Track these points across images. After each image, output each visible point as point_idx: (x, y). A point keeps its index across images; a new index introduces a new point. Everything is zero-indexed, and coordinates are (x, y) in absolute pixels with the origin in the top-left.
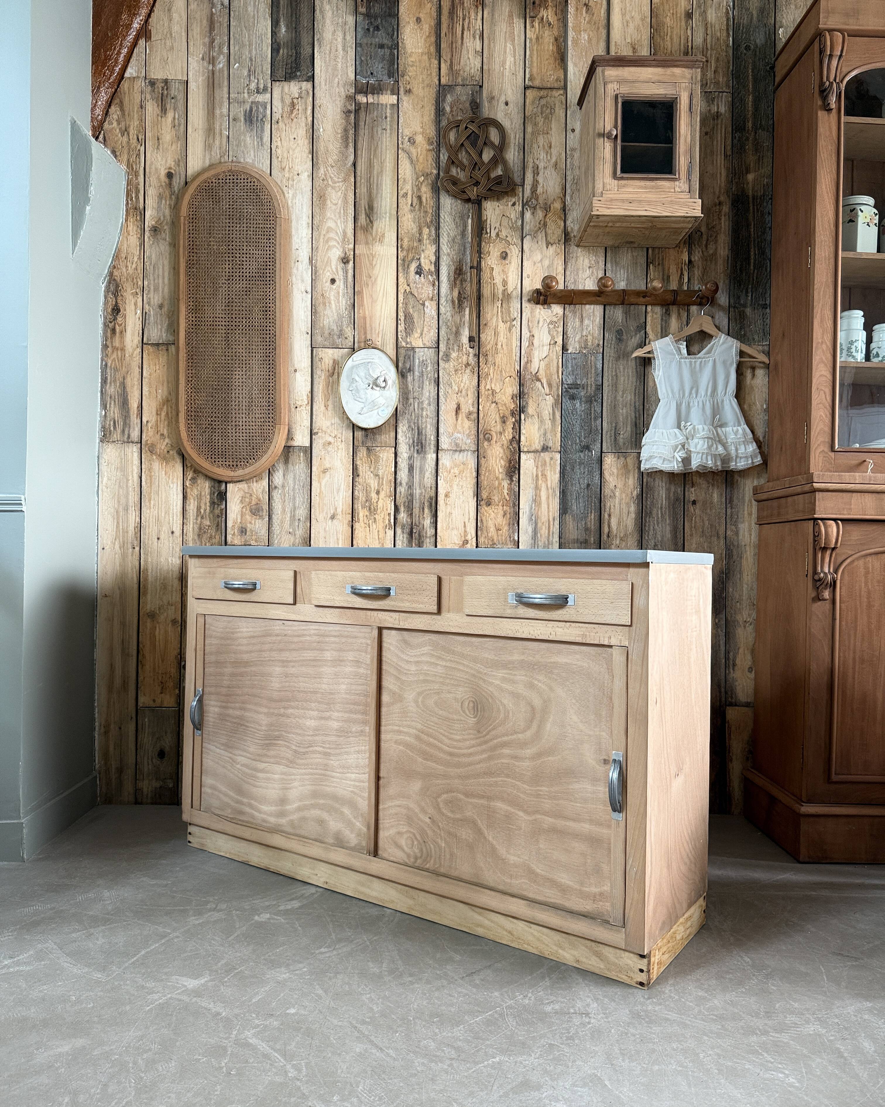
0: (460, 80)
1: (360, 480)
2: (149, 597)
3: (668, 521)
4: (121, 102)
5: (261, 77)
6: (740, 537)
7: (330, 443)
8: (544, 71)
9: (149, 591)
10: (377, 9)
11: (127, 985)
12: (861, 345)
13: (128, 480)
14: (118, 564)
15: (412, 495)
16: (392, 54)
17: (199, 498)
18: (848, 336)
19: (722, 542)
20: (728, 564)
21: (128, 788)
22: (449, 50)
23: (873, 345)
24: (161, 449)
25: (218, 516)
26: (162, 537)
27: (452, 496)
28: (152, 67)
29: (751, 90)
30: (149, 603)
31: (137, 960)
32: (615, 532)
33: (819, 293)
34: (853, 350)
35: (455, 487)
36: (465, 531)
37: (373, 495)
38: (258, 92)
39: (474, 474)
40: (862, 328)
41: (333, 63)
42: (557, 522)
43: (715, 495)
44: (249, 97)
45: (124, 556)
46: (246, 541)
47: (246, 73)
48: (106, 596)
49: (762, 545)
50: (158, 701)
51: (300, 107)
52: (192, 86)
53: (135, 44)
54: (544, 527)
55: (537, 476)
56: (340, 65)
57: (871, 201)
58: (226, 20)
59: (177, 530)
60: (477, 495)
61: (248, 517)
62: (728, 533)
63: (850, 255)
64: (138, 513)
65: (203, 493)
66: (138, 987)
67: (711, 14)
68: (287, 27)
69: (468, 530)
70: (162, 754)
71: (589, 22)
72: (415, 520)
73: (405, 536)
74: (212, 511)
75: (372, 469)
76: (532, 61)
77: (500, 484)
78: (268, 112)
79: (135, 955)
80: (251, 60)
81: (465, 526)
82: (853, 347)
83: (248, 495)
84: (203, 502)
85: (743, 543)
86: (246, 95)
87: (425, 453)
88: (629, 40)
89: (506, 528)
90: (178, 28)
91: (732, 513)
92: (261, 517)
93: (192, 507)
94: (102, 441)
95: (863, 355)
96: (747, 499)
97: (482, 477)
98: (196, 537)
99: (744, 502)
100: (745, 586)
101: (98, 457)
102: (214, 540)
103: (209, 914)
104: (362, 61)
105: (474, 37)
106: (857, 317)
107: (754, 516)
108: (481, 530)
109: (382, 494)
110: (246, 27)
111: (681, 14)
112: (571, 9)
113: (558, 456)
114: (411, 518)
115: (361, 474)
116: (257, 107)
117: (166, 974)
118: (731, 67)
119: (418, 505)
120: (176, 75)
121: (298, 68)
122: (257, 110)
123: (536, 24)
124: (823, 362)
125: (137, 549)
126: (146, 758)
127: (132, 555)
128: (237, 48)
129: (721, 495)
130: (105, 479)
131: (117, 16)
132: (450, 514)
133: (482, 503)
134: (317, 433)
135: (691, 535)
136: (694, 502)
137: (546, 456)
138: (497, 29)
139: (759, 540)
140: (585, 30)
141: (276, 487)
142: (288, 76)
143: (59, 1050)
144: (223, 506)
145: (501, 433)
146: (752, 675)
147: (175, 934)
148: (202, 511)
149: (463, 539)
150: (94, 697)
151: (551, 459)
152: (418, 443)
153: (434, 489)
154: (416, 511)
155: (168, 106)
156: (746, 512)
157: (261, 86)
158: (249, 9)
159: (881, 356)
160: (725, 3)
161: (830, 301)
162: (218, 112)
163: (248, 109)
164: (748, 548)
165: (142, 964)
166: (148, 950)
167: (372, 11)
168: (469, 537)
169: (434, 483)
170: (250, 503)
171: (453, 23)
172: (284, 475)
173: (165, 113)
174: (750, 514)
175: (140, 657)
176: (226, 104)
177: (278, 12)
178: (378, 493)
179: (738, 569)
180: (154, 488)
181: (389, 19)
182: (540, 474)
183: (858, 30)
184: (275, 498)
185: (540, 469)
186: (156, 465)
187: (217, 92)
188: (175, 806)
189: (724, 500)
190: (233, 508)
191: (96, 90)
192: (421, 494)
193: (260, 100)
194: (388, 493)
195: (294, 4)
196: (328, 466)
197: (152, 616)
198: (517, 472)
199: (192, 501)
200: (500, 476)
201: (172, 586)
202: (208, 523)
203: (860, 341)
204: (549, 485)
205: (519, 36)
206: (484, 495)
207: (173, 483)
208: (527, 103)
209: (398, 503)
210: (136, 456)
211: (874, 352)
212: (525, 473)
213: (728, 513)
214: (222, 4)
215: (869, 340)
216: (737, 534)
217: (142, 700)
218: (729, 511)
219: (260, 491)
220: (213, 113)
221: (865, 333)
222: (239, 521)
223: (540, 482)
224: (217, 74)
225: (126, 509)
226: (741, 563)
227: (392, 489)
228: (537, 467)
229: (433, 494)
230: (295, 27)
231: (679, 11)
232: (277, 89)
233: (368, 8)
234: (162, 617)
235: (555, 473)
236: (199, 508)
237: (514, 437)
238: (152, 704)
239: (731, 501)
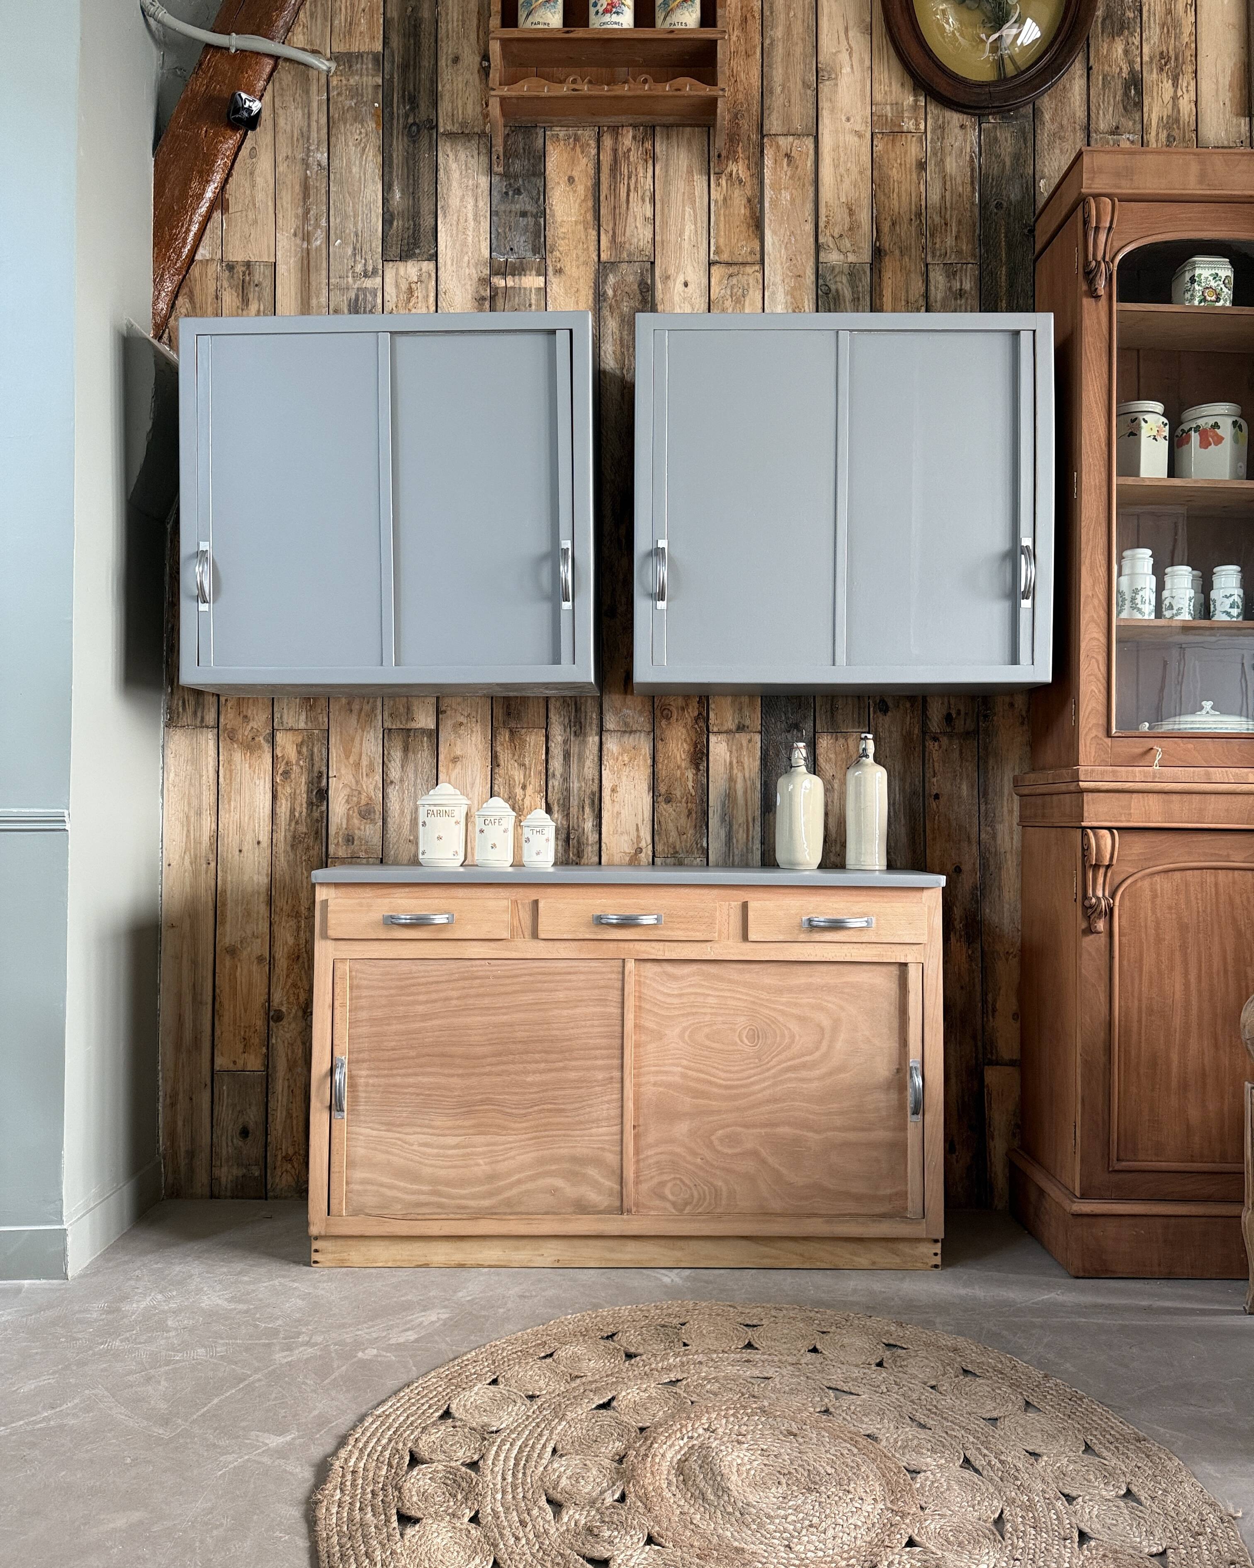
0: (625, 255)
1: (501, 771)
2: (228, 926)
3: (903, 822)
4: (191, 292)
5: (369, 257)
6: (999, 842)
7: (461, 724)
8: (734, 241)
9: (229, 918)
10: (517, 166)
11: (195, 1443)
12: (1149, 594)
13: (201, 776)
14: (188, 884)
15: (568, 790)
16: (537, 224)
17: (293, 797)
18: (1132, 582)
19: (975, 848)
20: (983, 876)
21: (202, 1177)
22: (610, 217)
23: (1165, 594)
24: (243, 735)
25: (317, 821)
26: (244, 849)
27: (621, 790)
28: (230, 247)
29: (1004, 259)
30: (228, 933)
31: (208, 1411)
32: (834, 835)
33: (1088, 534)
34: (1138, 601)
35: (624, 779)
36: (638, 837)
37: (518, 791)
38: (366, 276)
39: (649, 762)
40: (1150, 571)
41: (461, 237)
42: (758, 824)
43: (964, 787)
44: (355, 282)
45: (196, 874)
46: (353, 852)
47: (350, 251)
48: (172, 926)
49: (1025, 853)
50: (240, 1063)
51: (419, 293)
52: (281, 269)
53: (208, 218)
54: (741, 831)
55: (731, 763)
56: (470, 239)
57: (1159, 407)
58: (324, 185)
59: (265, 839)
60: (654, 788)
61: (356, 821)
62: (983, 836)
63: (1130, 481)
64: (214, 818)
65: (298, 792)
66: (207, 1446)
67: (951, 163)
68: (402, 192)
69: (642, 834)
70: (245, 1133)
71: (792, 177)
72: (573, 822)
73: (560, 843)
74: (309, 815)
75: (516, 757)
76: (718, 230)
77: (683, 774)
78: (379, 301)
79: (206, 1405)
80: (357, 235)
81: (637, 830)
82: (1139, 597)
83: (356, 793)
84: (298, 802)
85: (1002, 850)
86: (350, 280)
87: (585, 735)
88: (844, 200)
89: (691, 832)
90: (263, 197)
91: (986, 810)
92: (373, 822)
93: (283, 808)
94: (167, 726)
95: (1152, 608)
96: (1006, 792)
97: (660, 766)
98: (289, 849)
99: (1002, 796)
100: (1007, 906)
101: (163, 746)
102: (311, 852)
103: (301, 1349)
104: (499, 233)
105: (643, 200)
106: (1144, 558)
107: (1016, 813)
108: (659, 834)
109: (530, 790)
110: (349, 193)
111: (911, 164)
112: (768, 162)
113: (758, 737)
114: (568, 820)
115: (502, 763)
116: (365, 295)
117: (244, 1428)
118: (977, 232)
119: (576, 803)
120: (260, 256)
121: (416, 244)
122: (365, 299)
123: (723, 182)
124: (1093, 620)
125: (213, 864)
126: (224, 1138)
127: (206, 872)
128: (338, 220)
129: (973, 786)
130: (172, 775)
131: (186, 184)
132: (619, 813)
133: (661, 799)
134: (445, 712)
135: (934, 839)
136: (937, 796)
137: (743, 738)
138: (673, 189)
139: (1023, 846)
140: (786, 188)
141: (392, 782)
142: (403, 254)
143: (112, 1525)
144: (324, 808)
145: (683, 709)
146: (1018, 1025)
147: (257, 1376)
148: (297, 815)
149: (636, 846)
150: (156, 1058)
151: (750, 741)
152: (575, 723)
153: (597, 781)
154: (574, 811)
155: (251, 296)
156: (1005, 809)
157: (370, 268)
158: (354, 171)
159: (1175, 608)
160: (968, 150)
161: (1102, 541)
162: (314, 302)
163: (353, 297)
164: (1008, 856)
165: (214, 1416)
166: (223, 1397)
167: (511, 169)
168: (643, 844)
169: (597, 774)
170: (358, 803)
171: (616, 183)
172: (402, 767)
173: (247, 305)
174: (1011, 812)
175: (217, 1006)
176: (325, 292)
177: (391, 173)
178: (524, 787)
179: (997, 884)
180: (235, 786)
181: (533, 179)
182: (734, 762)
183: (1134, 194)
184: (391, 796)
185: (735, 754)
186: (238, 756)
187: (313, 277)
188: (263, 1201)
189: (976, 793)
190: (337, 810)
191: (158, 281)
192: (580, 788)
193: (368, 286)
194: (538, 789)
195: (411, 162)
196: (459, 753)
197: (232, 951)
198: (704, 759)
199: (284, 801)
200: (683, 765)
201: (258, 913)
202: (305, 830)
203: (1148, 590)
204: (747, 775)
205: (701, 198)
206: (662, 789)
207: (259, 778)
208: (712, 283)
209: (550, 801)
210: (212, 744)
211: (1167, 602)
212: (715, 760)
213: (982, 811)
214: (319, 165)
215: (1160, 587)
216: (994, 837)
217: (219, 1061)
218: (983, 808)
219: (372, 787)
220: (308, 303)
221: (1154, 578)
222: (344, 826)
223: (735, 771)
224: (313, 254)
225: (199, 813)
226: (1000, 876)
227: (543, 783)
228: (731, 752)
229: (596, 788)
230: (412, 189)
231: (908, 161)
232: (390, 271)
233: (507, 166)
234: (245, 953)
235: (754, 760)
236: (292, 811)
237: (700, 714)
238: (231, 1067)
239: (985, 794)
